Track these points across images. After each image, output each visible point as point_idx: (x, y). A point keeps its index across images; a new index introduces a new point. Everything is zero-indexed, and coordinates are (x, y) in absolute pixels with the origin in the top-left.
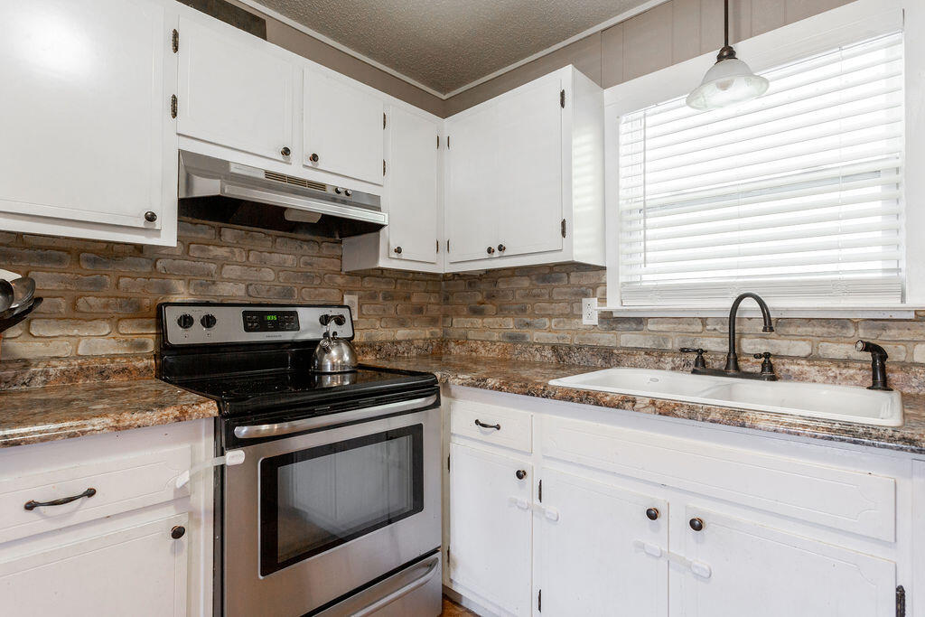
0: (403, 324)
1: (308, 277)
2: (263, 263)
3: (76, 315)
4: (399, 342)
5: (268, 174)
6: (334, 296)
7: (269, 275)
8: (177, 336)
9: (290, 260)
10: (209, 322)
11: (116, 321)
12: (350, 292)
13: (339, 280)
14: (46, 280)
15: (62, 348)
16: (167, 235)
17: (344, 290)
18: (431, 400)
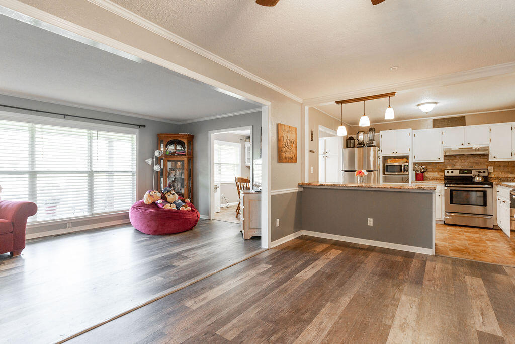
0: (512, 173)
1: (476, 163)
2: (465, 161)
3: (433, 171)
4: (510, 178)
5: (459, 148)
6: (486, 167)
7: (466, 163)
8: (446, 174)
9: (472, 160)
10: (452, 172)
11: (438, 172)
12: (490, 166)
13: (486, 163)
14: (429, 167)
15: (431, 176)
16: (442, 160)
17: (488, 166)
18: (490, 186)
